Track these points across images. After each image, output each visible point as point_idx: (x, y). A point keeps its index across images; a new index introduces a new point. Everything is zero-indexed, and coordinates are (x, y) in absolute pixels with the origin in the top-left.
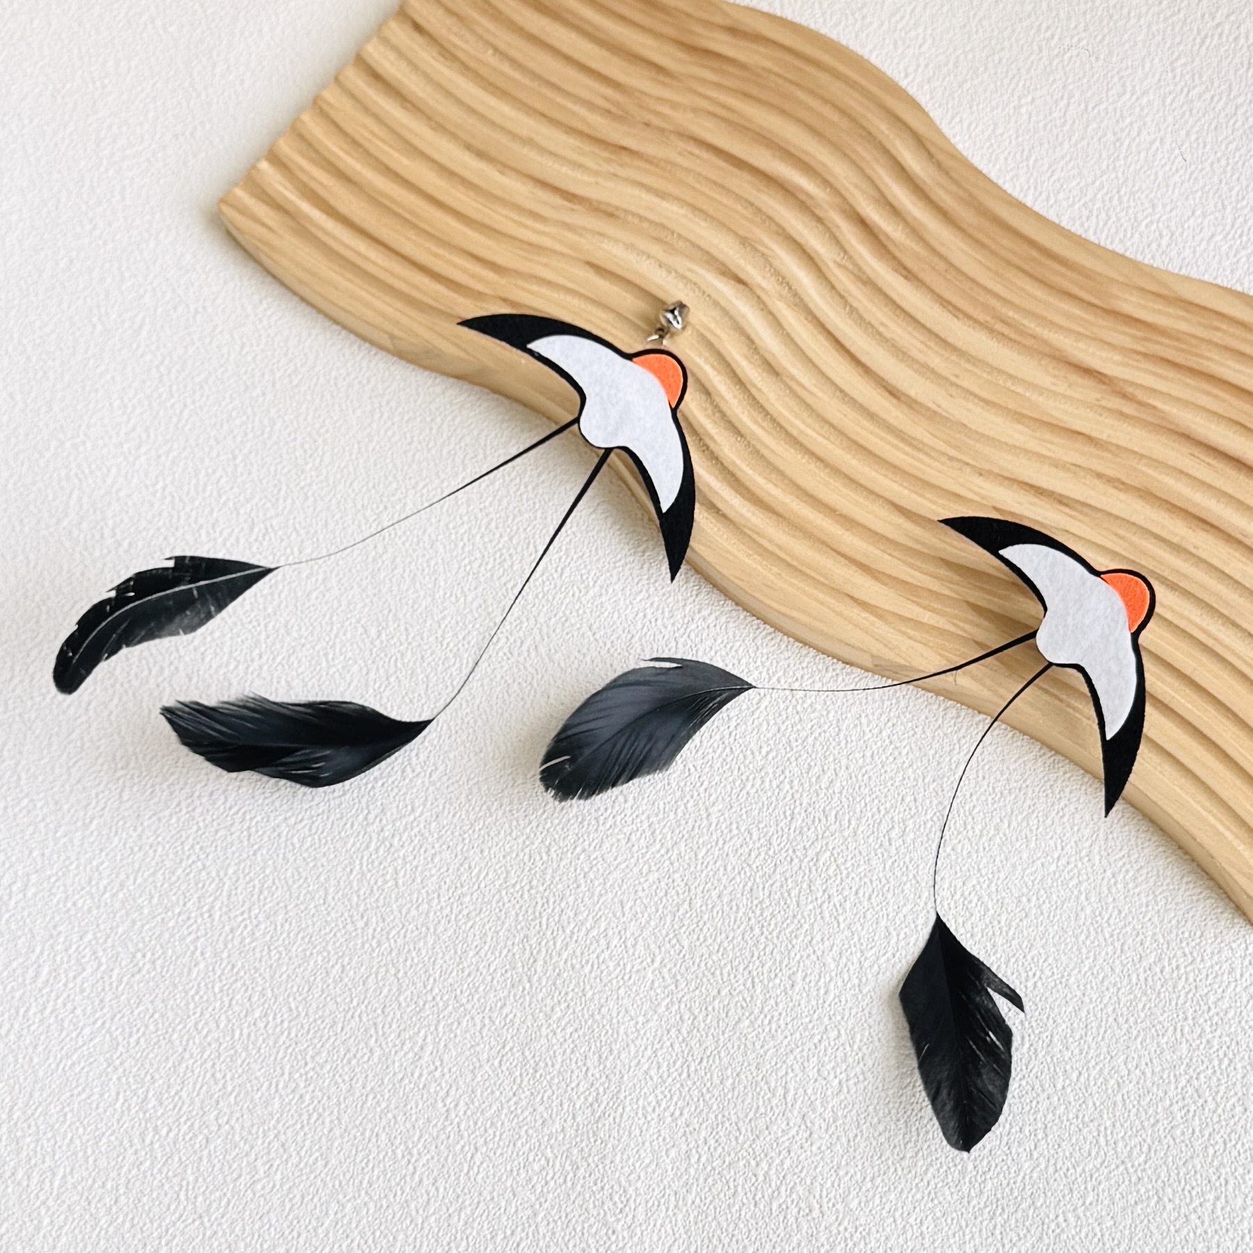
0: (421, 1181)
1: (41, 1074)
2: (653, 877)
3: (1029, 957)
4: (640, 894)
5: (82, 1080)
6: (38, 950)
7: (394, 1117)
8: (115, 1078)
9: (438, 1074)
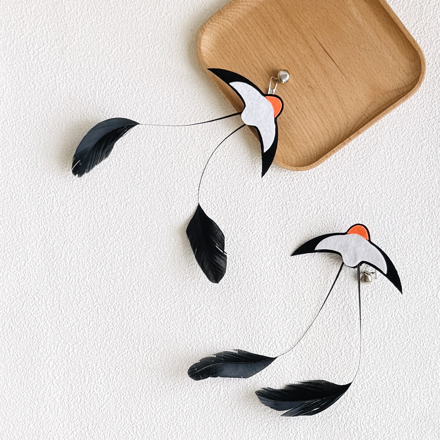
0: (228, 433)
1: (94, 414)
2: (288, 321)
3: (420, 335)
4: (285, 327)
5: (108, 414)
6: (83, 371)
7: (215, 413)
8: (119, 412)
9: (227, 397)
